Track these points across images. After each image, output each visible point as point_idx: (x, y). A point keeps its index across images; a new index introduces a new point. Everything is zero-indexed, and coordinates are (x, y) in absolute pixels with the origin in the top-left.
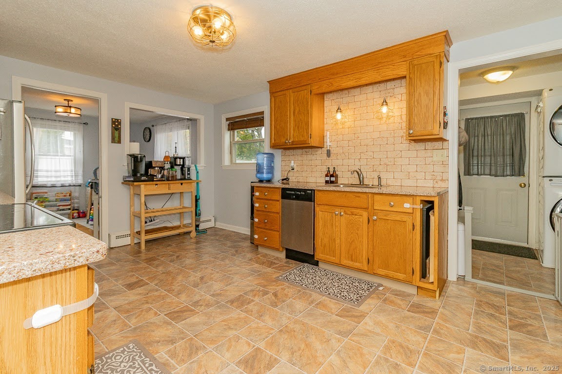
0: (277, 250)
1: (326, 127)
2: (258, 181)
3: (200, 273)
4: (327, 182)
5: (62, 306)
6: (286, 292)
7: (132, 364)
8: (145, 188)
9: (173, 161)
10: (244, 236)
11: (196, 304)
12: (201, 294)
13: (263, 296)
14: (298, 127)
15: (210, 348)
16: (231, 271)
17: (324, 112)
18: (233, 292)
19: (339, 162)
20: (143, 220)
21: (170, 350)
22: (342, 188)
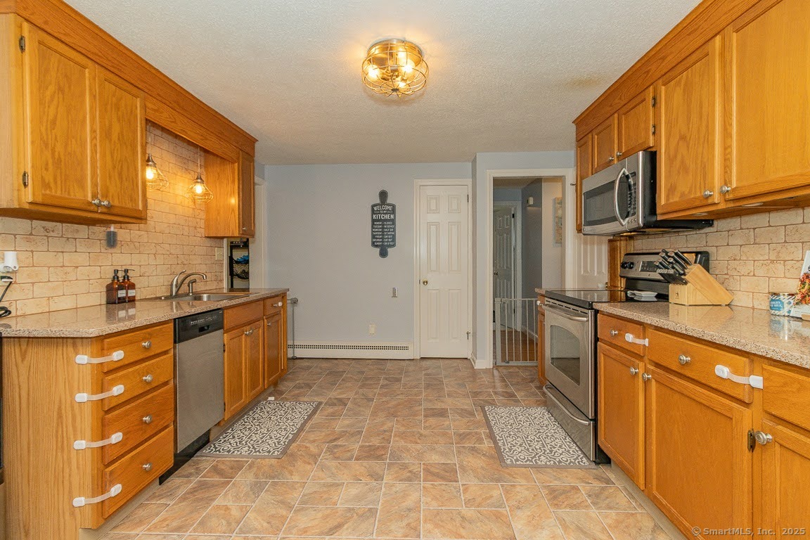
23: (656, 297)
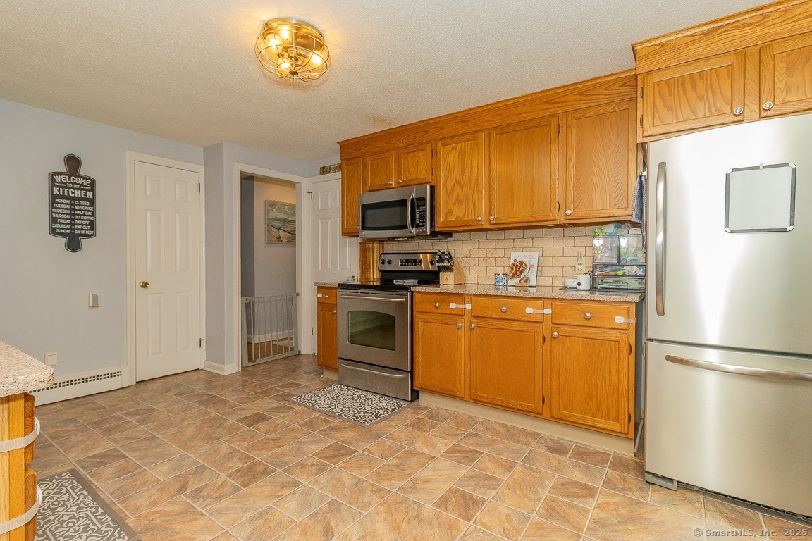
11: (321, 468)
18: (259, 491)
23: (418, 282)
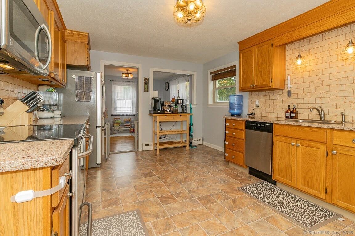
0: (242, 166)
1: (287, 72)
2: (230, 115)
3: (185, 174)
4: (287, 117)
5: (34, 191)
6: (243, 201)
7: (132, 224)
8: (160, 118)
9: (177, 102)
10: (220, 153)
11: (178, 195)
12: (183, 189)
13: (224, 200)
14: (261, 74)
15: (178, 228)
16: (205, 176)
17: (285, 61)
18: (203, 193)
19: (300, 101)
20: (159, 136)
21: (154, 222)
22: (301, 123)
